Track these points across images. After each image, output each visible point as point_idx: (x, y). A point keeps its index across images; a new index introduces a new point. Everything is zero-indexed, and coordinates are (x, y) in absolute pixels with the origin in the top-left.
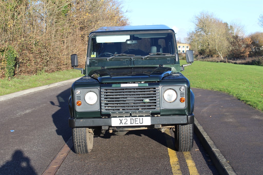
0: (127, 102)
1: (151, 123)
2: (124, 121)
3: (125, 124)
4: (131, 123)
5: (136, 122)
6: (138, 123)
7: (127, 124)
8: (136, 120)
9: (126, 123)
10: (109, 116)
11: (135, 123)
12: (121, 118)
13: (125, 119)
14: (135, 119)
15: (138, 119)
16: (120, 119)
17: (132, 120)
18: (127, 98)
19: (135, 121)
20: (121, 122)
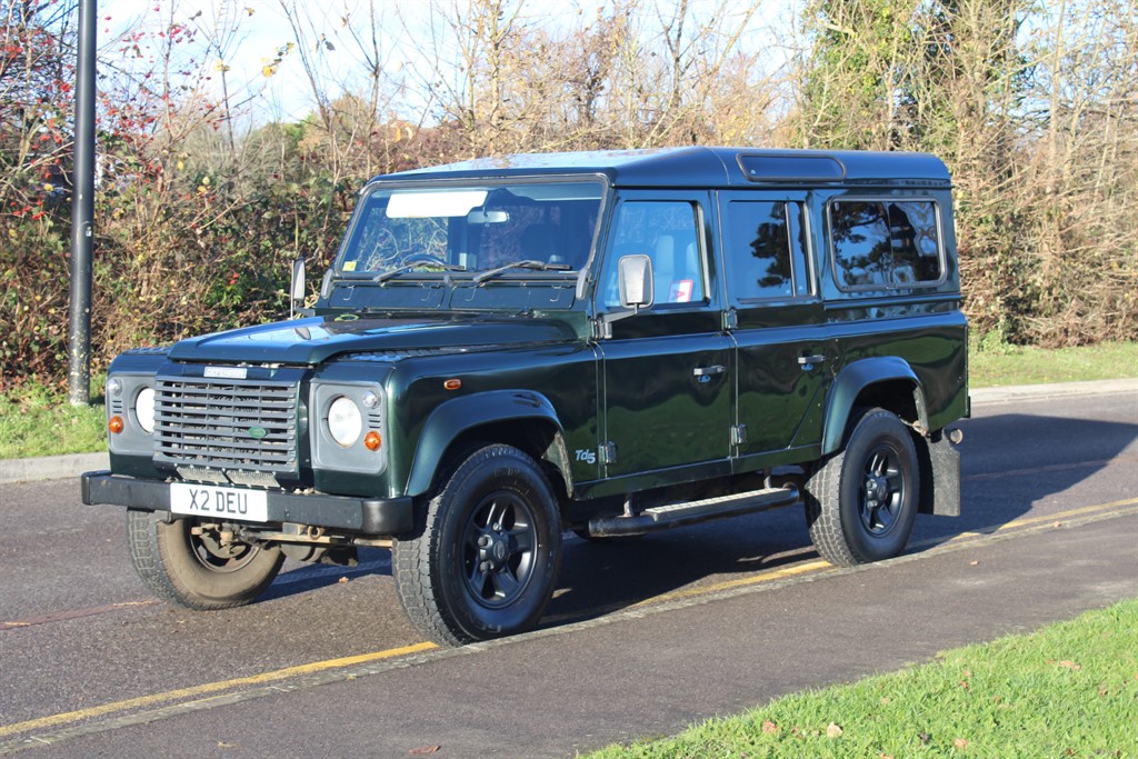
0: (219, 431)
1: (269, 512)
2: (200, 499)
4: (218, 510)
6: (234, 512)
7: (208, 509)
8: (231, 498)
9: (205, 506)
10: (168, 473)
11: (228, 510)
12: (194, 487)
13: (203, 492)
14: (229, 494)
15: (233, 494)
16: (191, 491)
17: (220, 496)
18: (218, 416)
19: (229, 502)
20: (194, 502)
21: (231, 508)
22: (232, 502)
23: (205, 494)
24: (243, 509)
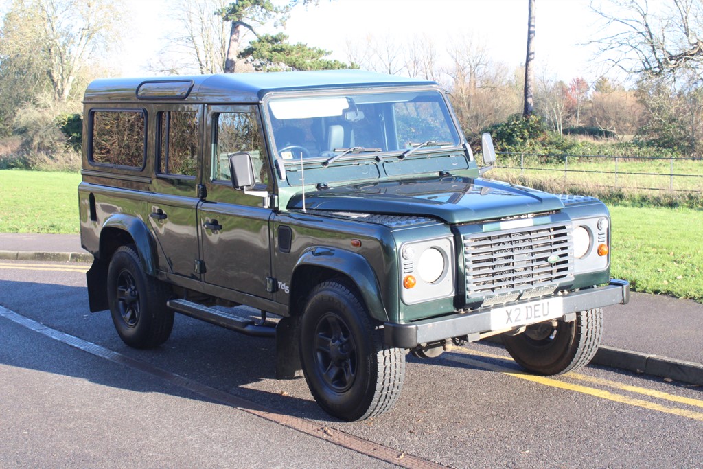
1: (564, 310)
2: (514, 315)
3: (516, 321)
5: (537, 314)
7: (520, 320)
8: (537, 308)
9: (518, 319)
11: (535, 317)
12: (509, 308)
13: (516, 310)
14: (535, 306)
15: (539, 305)
16: (507, 311)
17: (529, 309)
19: (535, 311)
20: (509, 318)
21: (537, 315)
22: (538, 310)
23: (518, 311)
24: (545, 313)
